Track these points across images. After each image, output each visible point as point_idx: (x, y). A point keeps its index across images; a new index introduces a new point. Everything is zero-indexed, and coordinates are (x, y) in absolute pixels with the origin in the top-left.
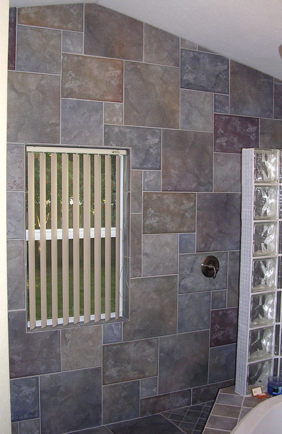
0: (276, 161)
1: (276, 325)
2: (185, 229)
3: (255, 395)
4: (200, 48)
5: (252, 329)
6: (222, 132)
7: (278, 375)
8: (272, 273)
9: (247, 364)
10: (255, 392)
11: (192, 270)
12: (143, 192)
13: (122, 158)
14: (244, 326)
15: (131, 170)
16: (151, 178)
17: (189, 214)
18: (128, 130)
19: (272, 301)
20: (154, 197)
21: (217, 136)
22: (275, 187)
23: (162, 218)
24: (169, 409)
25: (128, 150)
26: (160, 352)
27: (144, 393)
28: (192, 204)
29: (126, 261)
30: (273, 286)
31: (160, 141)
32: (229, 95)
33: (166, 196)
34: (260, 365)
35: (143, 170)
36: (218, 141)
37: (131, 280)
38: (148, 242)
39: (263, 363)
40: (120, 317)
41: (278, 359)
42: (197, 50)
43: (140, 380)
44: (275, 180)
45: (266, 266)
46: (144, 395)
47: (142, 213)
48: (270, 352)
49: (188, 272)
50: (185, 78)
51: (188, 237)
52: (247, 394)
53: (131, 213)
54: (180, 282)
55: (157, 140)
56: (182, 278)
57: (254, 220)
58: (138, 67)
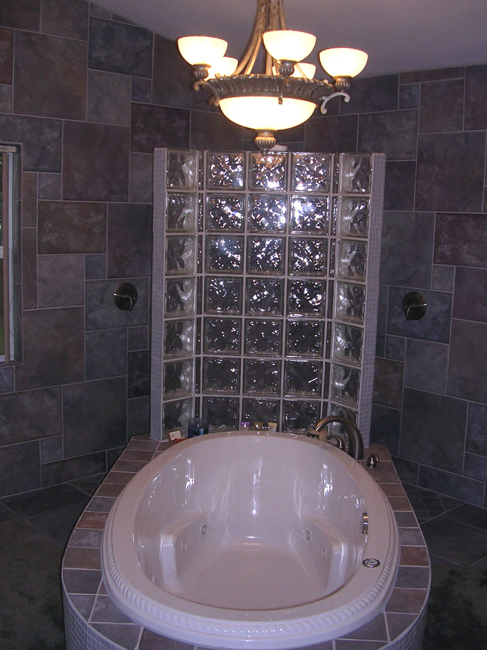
0: (194, 163)
1: (197, 358)
2: (93, 248)
3: (172, 439)
4: (115, 17)
5: (166, 361)
6: (142, 126)
7: (201, 417)
8: (189, 294)
9: (163, 402)
10: (172, 436)
11: (102, 301)
12: (38, 200)
13: (11, 155)
14: (157, 358)
15: (23, 172)
16: (47, 182)
17: (98, 230)
18: (19, 121)
19: (191, 328)
20: (53, 207)
21: (134, 131)
22: (193, 195)
23: (62, 235)
24: (78, 477)
25: (18, 147)
26: (64, 404)
27: (45, 457)
28: (101, 217)
29: (17, 289)
30: (192, 310)
31: (60, 136)
32: (152, 80)
33: (67, 207)
34: (178, 405)
35: (38, 173)
36: (136, 138)
37: (24, 312)
38: (45, 265)
39: (181, 402)
40: (10, 362)
41: (199, 397)
42: (112, 20)
43: (39, 440)
44: (193, 186)
45: (182, 289)
46: (46, 460)
47: (37, 228)
48: (190, 390)
49: (97, 303)
50: (94, 55)
51: (97, 258)
52: (163, 438)
53: (22, 228)
54: (87, 315)
55: (56, 135)
56: (90, 311)
57: (167, 232)
58: (34, 39)
